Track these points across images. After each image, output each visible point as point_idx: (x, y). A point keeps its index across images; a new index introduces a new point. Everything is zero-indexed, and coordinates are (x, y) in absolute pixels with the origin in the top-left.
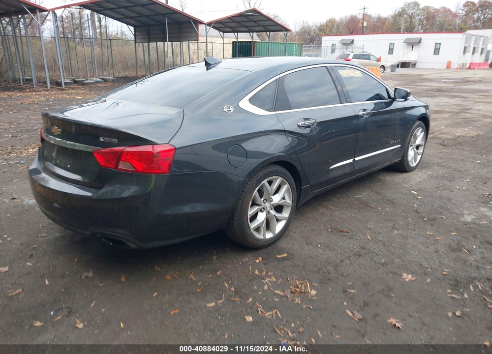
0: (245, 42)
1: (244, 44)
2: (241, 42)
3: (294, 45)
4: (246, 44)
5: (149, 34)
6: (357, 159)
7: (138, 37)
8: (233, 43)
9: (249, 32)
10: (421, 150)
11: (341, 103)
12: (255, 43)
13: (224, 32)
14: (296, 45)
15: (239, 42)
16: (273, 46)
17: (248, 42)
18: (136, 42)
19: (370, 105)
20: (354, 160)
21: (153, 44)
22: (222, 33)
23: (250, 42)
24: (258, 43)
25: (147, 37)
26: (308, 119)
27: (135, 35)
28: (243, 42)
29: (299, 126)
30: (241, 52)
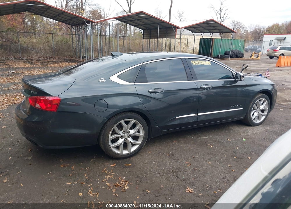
0: (208, 39)
1: (207, 40)
2: (205, 38)
3: (240, 41)
4: (208, 40)
5: (150, 34)
6: (199, 114)
7: (144, 36)
8: (201, 39)
9: (210, 33)
10: (266, 113)
11: (188, 80)
12: (214, 39)
13: (195, 33)
14: (241, 41)
15: (204, 38)
16: (225, 42)
17: (209, 39)
18: (143, 38)
19: (220, 82)
20: (197, 115)
21: (152, 40)
22: (194, 33)
23: (211, 39)
24: (215, 39)
25: (149, 35)
26: (158, 89)
27: (143, 35)
28: (206, 38)
29: (149, 92)
30: (205, 44)
